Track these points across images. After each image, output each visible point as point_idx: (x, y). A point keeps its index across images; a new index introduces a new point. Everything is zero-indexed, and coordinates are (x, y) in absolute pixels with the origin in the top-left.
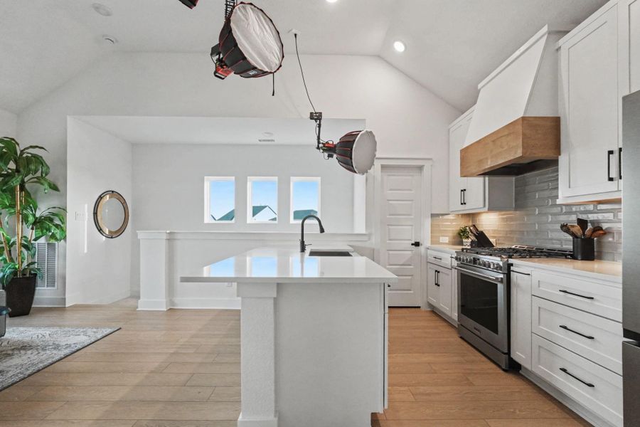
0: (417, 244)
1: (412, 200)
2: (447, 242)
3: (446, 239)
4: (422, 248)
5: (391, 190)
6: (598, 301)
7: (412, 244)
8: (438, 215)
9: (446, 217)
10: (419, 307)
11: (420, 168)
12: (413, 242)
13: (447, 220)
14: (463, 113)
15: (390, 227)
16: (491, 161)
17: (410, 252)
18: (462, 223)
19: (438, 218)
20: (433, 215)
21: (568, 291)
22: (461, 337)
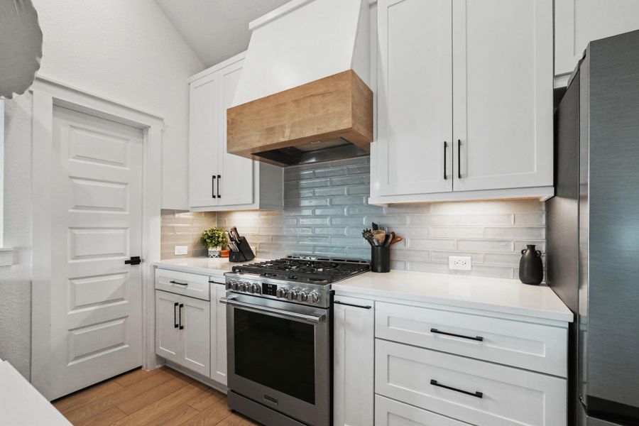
0: (135, 261)
1: (126, 184)
2: (186, 253)
3: (183, 249)
4: (144, 268)
5: (78, 157)
6: (490, 341)
7: (127, 262)
8: (173, 212)
9: (182, 215)
10: (140, 368)
11: (142, 130)
12: (129, 259)
13: (184, 220)
14: (207, 67)
15: (76, 232)
16: (292, 132)
17: (121, 276)
18: (206, 226)
19: (171, 216)
20: (164, 212)
21: (439, 329)
22: (233, 411)
